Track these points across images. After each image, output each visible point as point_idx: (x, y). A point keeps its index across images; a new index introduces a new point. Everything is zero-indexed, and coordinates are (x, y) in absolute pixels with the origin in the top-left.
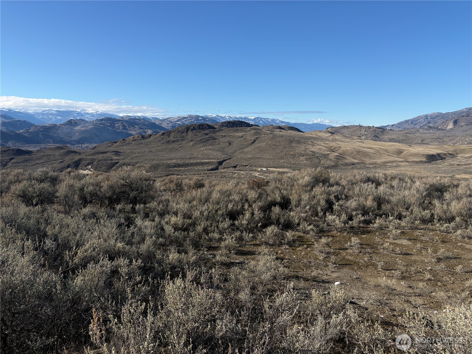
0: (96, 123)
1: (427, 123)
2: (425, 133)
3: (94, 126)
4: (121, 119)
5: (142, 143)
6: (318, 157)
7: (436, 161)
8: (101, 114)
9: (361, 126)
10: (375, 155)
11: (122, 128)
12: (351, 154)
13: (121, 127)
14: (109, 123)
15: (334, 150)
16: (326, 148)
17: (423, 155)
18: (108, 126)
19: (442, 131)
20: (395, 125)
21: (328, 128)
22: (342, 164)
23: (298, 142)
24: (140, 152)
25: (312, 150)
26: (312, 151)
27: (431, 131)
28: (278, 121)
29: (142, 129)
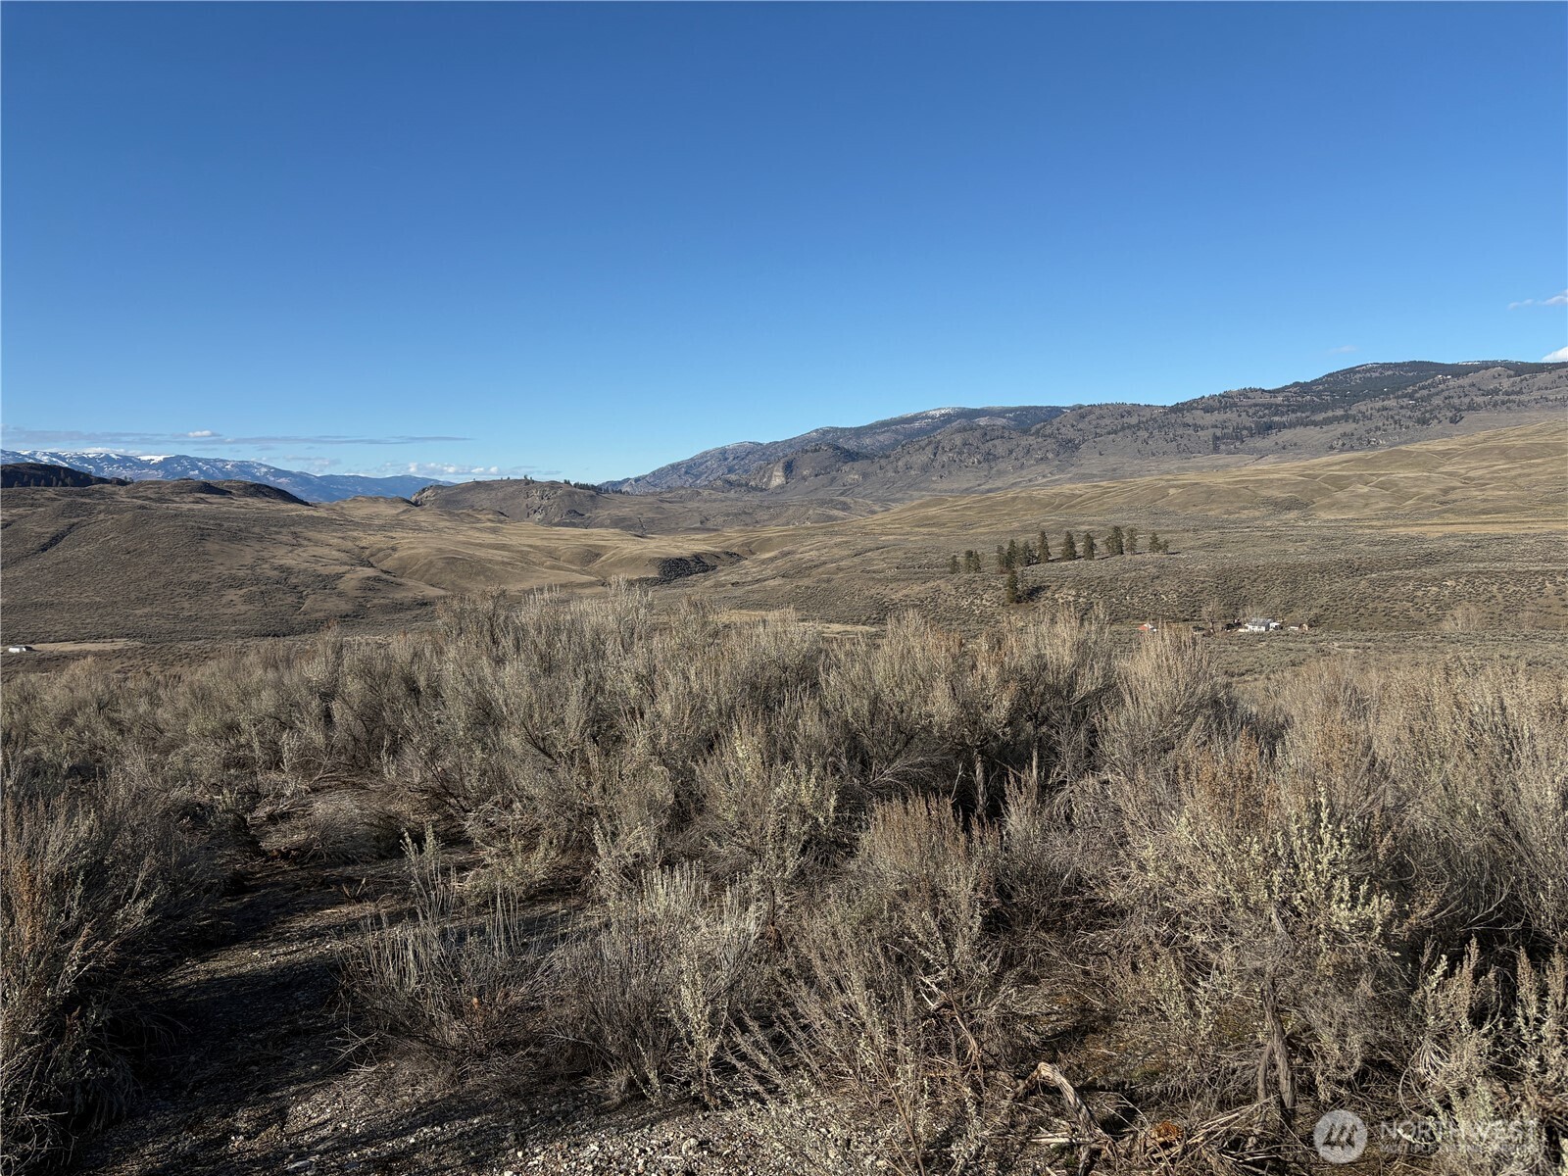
1: (726, 471)
2: (715, 501)
6: (295, 587)
7: (688, 575)
9: (528, 483)
10: (509, 569)
12: (426, 571)
15: (371, 560)
16: (342, 555)
17: (652, 561)
19: (759, 494)
20: (644, 477)
21: (424, 490)
22: (381, 605)
23: (235, 537)
25: (282, 562)
26: (282, 569)
27: (732, 494)
28: (264, 470)
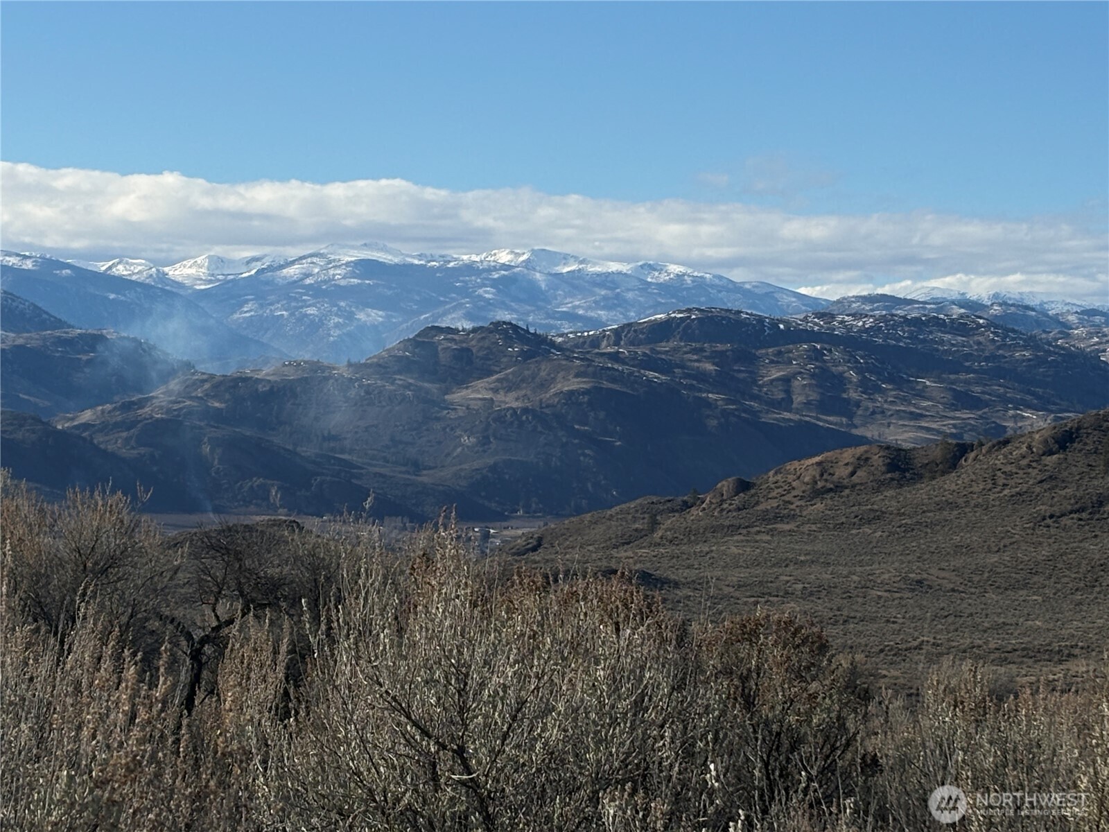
0: (615, 357)
3: (594, 375)
4: (817, 325)
5: (877, 517)
8: (674, 288)
11: (814, 396)
13: (802, 391)
14: (717, 357)
18: (702, 377)
24: (830, 589)
29: (971, 402)
